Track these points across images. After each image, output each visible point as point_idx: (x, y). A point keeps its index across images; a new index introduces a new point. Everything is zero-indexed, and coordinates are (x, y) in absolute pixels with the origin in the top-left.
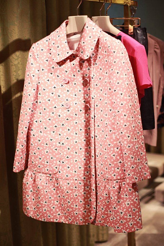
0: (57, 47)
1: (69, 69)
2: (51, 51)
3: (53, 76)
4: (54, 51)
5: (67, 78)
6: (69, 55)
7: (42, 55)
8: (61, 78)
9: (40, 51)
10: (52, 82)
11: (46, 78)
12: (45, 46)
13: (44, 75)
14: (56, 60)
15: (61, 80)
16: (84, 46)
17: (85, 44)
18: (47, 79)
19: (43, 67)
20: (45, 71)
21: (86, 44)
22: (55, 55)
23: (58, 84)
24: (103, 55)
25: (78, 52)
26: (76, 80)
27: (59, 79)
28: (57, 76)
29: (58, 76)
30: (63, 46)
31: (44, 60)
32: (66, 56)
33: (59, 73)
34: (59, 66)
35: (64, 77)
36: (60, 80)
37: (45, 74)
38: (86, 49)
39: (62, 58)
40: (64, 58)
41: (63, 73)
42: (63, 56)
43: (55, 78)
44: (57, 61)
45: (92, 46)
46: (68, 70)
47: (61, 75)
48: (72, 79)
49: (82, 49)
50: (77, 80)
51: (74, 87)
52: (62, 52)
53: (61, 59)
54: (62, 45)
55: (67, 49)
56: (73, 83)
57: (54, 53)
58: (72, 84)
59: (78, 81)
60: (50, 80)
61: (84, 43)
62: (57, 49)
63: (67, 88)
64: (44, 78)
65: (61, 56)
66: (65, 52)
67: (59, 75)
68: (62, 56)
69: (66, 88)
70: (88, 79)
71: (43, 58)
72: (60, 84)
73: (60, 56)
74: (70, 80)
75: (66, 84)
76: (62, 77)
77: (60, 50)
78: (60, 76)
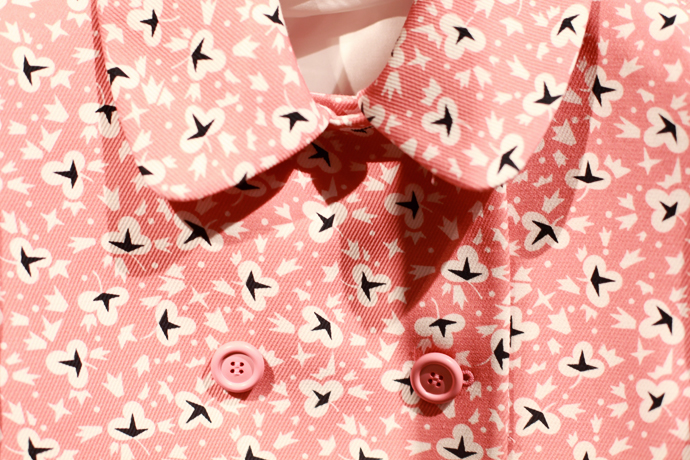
0: (181, 54)
1: (278, 263)
2: (123, 91)
3: (122, 321)
4: (157, 94)
5: (249, 339)
6: (304, 135)
7: (26, 121)
8: (194, 343)
9: (11, 82)
10: (109, 377)
11: (54, 346)
12: (61, 38)
13: (35, 309)
14: (171, 177)
15: (194, 363)
16: (468, 61)
17: (478, 43)
18: (63, 348)
19: (32, 232)
20: (53, 273)
21: (489, 48)
22: (169, 125)
23: (164, 398)
24: (631, 151)
25: (402, 117)
26: (337, 368)
27: (172, 350)
28: (158, 318)
29: (166, 325)
30: (245, 48)
31: (38, 164)
32: (279, 146)
33: (181, 299)
34: (187, 232)
35: (222, 338)
36: (186, 358)
37: (47, 303)
38: (489, 91)
39: (235, 159)
40: (255, 161)
41: (217, 300)
42: (251, 146)
43: (133, 339)
44: (181, 192)
45: (547, 65)
46: (268, 270)
47: (197, 313)
48: (302, 357)
49: (449, 88)
50: (342, 365)
51: (311, 428)
52: (240, 108)
53: (230, 175)
54: (240, 38)
55: (292, 84)
56: (307, 387)
57: (153, 106)
58: (297, 397)
59: (350, 376)
60: (97, 362)
61: (463, 33)
62: (183, 72)
63: (244, 433)
64: (35, 343)
65: (227, 142)
66: (269, 110)
67: (181, 313)
68: (241, 142)
69: (235, 434)
70: (453, 357)
71: (31, 152)
72: (183, 400)
73: (214, 140)
74: (279, 361)
75: (236, 401)
76: (203, 331)
77: (218, 84)
78: (186, 326)
